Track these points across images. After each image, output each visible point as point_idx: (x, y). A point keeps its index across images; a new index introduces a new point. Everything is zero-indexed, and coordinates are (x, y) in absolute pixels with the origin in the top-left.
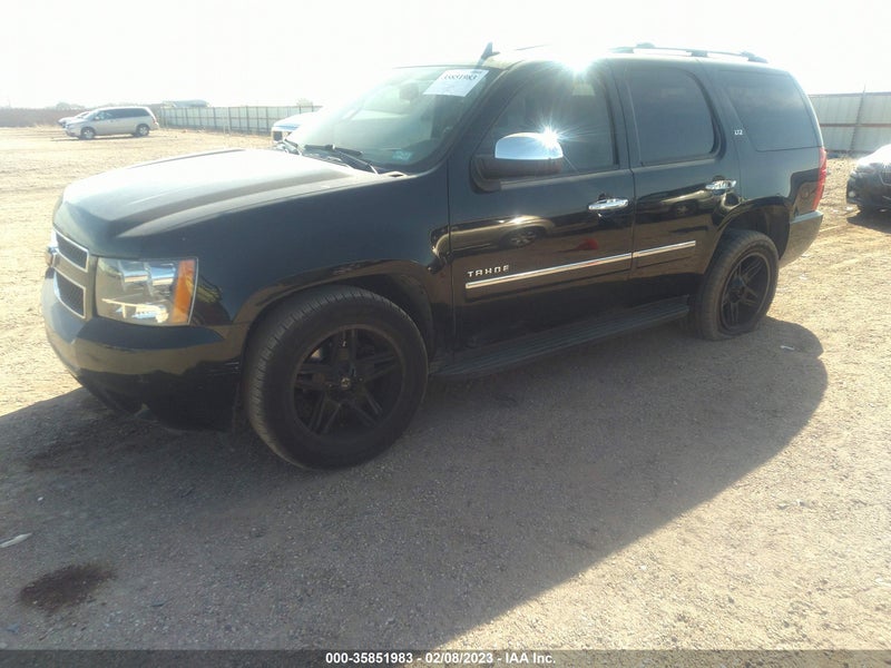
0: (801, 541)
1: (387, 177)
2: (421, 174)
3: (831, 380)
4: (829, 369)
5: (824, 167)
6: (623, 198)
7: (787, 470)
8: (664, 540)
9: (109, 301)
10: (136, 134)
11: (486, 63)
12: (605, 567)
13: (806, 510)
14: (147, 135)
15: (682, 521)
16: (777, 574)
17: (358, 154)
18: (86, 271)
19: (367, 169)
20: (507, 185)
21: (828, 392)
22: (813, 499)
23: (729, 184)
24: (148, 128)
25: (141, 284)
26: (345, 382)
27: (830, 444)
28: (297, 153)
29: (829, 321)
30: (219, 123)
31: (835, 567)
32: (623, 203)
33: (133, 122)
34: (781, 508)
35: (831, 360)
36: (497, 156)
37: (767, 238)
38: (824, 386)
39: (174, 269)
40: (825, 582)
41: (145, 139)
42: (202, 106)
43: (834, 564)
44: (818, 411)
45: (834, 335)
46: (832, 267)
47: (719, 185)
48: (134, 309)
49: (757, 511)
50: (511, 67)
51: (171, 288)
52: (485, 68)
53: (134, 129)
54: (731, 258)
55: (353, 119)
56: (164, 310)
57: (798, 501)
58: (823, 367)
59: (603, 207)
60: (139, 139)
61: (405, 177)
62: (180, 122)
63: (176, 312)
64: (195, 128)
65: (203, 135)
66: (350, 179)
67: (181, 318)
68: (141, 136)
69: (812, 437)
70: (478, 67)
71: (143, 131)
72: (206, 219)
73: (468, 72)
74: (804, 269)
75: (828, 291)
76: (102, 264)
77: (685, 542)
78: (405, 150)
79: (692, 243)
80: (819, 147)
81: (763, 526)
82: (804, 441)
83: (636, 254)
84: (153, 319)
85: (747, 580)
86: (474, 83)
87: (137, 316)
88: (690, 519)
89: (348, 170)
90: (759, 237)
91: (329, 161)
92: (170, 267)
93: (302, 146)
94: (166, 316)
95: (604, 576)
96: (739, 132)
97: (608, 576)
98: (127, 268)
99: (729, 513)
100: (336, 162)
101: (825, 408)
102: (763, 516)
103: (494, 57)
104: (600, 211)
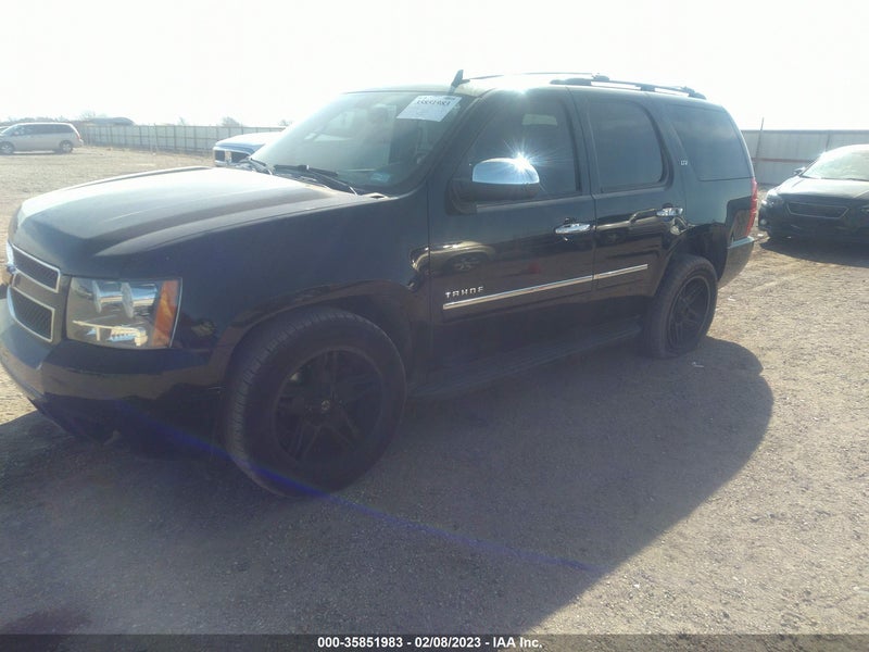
0: (779, 553)
1: (368, 198)
2: (402, 197)
3: (776, 396)
4: (772, 386)
5: (755, 197)
6: (586, 223)
7: (753, 484)
8: (652, 558)
9: (81, 323)
10: (59, 151)
11: (458, 90)
12: (600, 587)
13: (777, 522)
14: (70, 152)
15: (666, 537)
16: (763, 587)
17: (334, 175)
18: (56, 291)
19: (346, 190)
20: (482, 208)
21: (775, 408)
22: (782, 511)
23: (677, 211)
24: (72, 145)
25: (117, 305)
26: (325, 405)
27: (787, 457)
28: (267, 173)
29: (763, 341)
30: (145, 141)
31: (814, 578)
32: (585, 228)
33: (56, 139)
34: (754, 521)
35: (772, 376)
36: (474, 180)
37: (708, 262)
38: (770, 401)
39: (156, 290)
40: (809, 593)
41: (67, 156)
42: (126, 123)
43: (813, 574)
44: (770, 425)
45: (770, 353)
46: (754, 290)
47: (667, 212)
48: (110, 330)
49: (733, 524)
50: (483, 94)
51: (152, 309)
52: (459, 95)
53: (57, 145)
54: (678, 281)
55: (317, 140)
56: (144, 333)
57: (769, 513)
58: (766, 384)
59: (567, 231)
60: (62, 156)
61: (386, 198)
62: (104, 140)
63: (156, 333)
64: (121, 146)
65: (128, 153)
66: (331, 200)
67: (162, 341)
68: (65, 152)
69: (769, 451)
70: (451, 93)
71: (66, 147)
72: (192, 237)
73: (441, 98)
74: (731, 291)
75: (755, 312)
76: (75, 285)
77: (672, 559)
78: (381, 171)
79: (644, 266)
80: (751, 177)
81: (740, 539)
82: (762, 455)
83: (596, 277)
84: (132, 342)
85: (737, 594)
86: (448, 109)
87: (111, 338)
88: (672, 535)
89: (326, 190)
90: (703, 261)
91: (303, 181)
92: (151, 288)
93: (270, 167)
94: (145, 339)
95: (601, 597)
96: (685, 163)
97: (605, 597)
98: (103, 288)
99: (707, 528)
100: (311, 182)
101: (775, 422)
102: (739, 529)
103: (465, 85)
104: (566, 235)
